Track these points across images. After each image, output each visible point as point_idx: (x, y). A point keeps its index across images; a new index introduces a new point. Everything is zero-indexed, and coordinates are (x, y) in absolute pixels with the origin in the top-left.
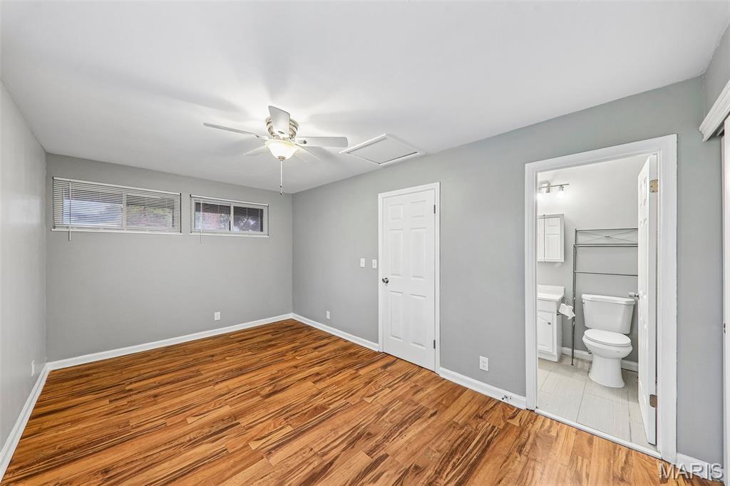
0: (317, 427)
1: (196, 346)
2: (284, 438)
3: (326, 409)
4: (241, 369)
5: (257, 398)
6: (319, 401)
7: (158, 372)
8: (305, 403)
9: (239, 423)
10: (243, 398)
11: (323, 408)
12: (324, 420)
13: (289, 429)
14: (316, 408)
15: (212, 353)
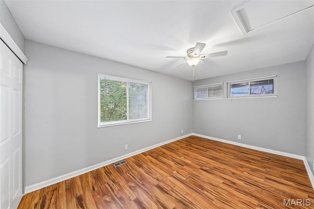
0: (188, 188)
1: (224, 145)
2: (179, 178)
3: (202, 190)
4: (216, 158)
5: (199, 167)
6: (206, 186)
7: (202, 145)
8: (203, 182)
9: (184, 166)
10: (197, 164)
11: (203, 189)
12: (193, 189)
13: (184, 179)
14: (201, 186)
15: (221, 149)
